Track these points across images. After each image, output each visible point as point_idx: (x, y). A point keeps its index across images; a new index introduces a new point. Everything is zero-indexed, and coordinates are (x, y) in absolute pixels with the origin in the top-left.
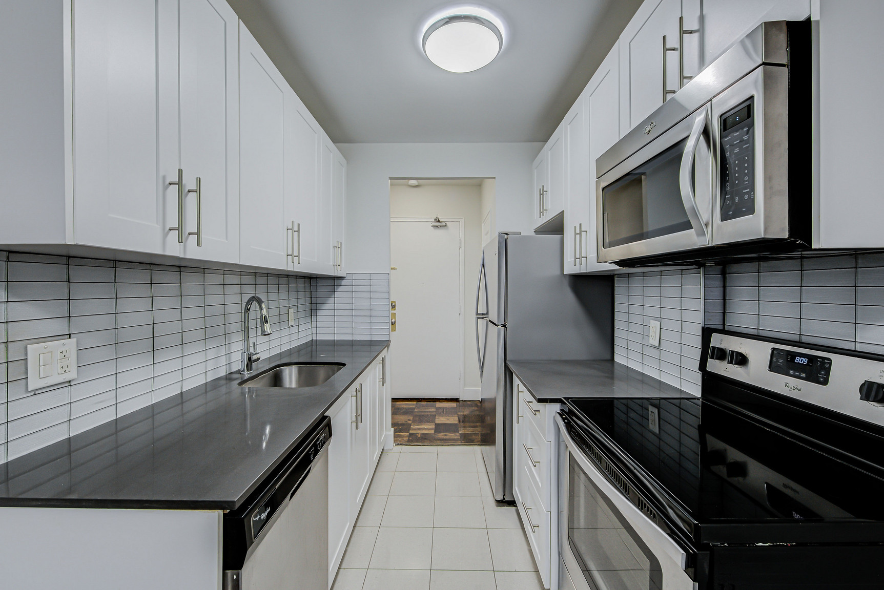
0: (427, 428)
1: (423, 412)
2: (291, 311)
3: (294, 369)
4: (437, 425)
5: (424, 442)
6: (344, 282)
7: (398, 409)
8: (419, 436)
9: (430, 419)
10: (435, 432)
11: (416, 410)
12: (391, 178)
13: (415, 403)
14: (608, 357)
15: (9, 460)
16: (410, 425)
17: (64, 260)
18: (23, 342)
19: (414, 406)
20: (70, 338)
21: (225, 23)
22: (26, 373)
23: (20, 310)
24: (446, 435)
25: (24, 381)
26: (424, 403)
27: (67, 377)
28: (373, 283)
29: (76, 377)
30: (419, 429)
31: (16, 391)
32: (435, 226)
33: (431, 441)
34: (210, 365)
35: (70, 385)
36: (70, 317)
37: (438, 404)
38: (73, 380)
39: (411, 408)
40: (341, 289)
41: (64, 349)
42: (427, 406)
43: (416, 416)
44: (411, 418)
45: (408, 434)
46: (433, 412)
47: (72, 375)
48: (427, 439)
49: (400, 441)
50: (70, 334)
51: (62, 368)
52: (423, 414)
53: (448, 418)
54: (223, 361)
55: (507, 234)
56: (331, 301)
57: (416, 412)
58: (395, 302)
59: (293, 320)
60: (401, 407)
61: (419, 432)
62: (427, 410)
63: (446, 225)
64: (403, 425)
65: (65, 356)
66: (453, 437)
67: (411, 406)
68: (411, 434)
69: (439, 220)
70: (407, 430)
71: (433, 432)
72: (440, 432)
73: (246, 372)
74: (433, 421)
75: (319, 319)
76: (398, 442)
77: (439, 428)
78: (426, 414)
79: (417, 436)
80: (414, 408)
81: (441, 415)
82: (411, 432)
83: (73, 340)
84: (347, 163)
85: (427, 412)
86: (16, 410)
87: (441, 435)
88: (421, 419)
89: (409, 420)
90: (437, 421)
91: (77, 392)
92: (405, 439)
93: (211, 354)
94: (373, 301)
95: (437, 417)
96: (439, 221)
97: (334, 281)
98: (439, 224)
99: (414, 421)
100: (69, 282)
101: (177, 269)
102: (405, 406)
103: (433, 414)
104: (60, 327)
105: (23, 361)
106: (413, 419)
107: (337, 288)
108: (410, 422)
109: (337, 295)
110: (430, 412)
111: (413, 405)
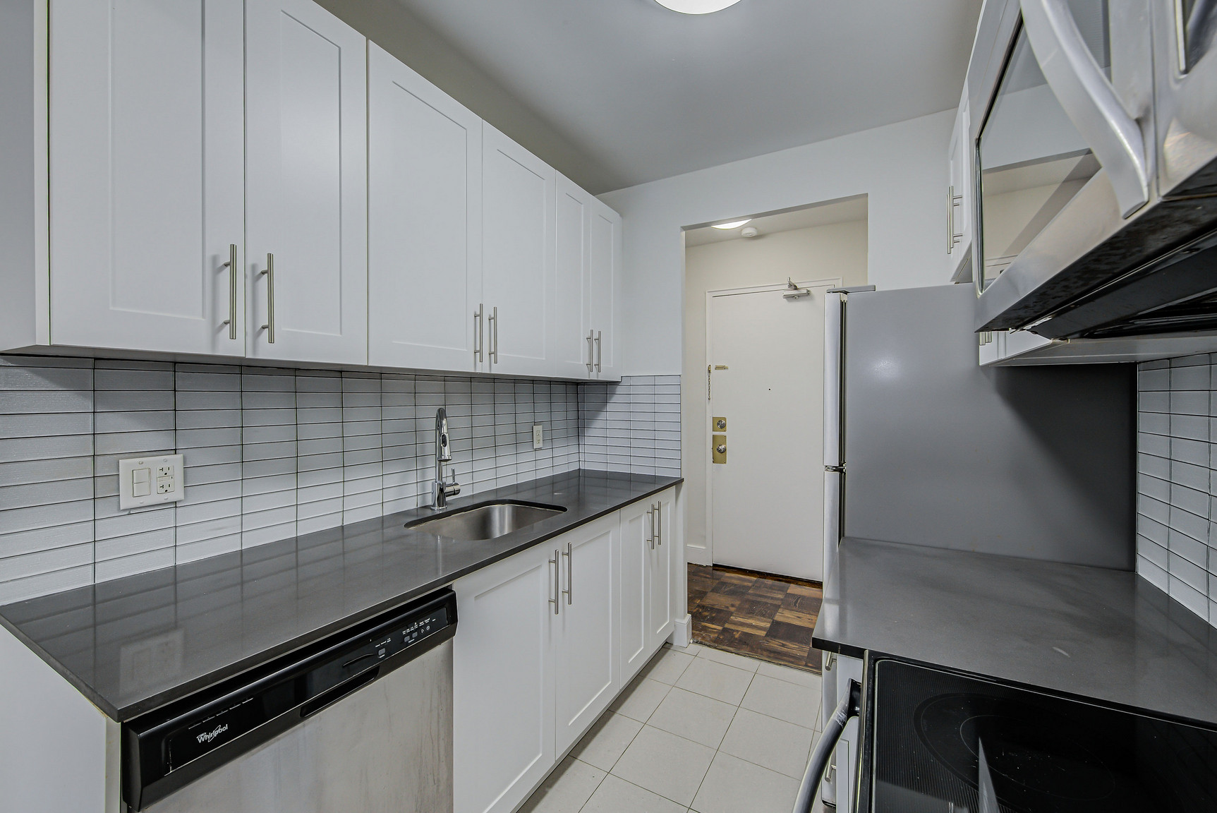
0: (758, 625)
1: (761, 596)
2: (538, 429)
3: (508, 509)
4: (776, 625)
5: (739, 649)
6: (619, 389)
7: (724, 583)
8: (737, 636)
9: (767, 610)
10: (767, 635)
11: (750, 591)
12: (684, 228)
13: (755, 579)
14: (1124, 563)
15: (96, 582)
16: (731, 614)
17: (171, 367)
18: (115, 456)
19: (750, 584)
20: (176, 453)
21: (340, 48)
22: (118, 489)
23: (109, 422)
24: (783, 645)
25: (116, 498)
26: (769, 582)
27: (171, 497)
28: (658, 390)
29: (183, 498)
30: (743, 624)
31: (104, 509)
32: (787, 297)
33: (752, 650)
34: (389, 495)
35: (176, 507)
36: (175, 430)
37: (794, 589)
38: (180, 501)
39: (744, 586)
40: (615, 399)
41: (165, 466)
42: (771, 587)
43: (747, 601)
44: (737, 603)
45: (720, 628)
46: (778, 599)
47: (177, 494)
48: (748, 644)
49: (703, 638)
50: (175, 450)
51: (163, 487)
52: (759, 599)
53: (800, 615)
54: (413, 490)
55: (846, 293)
56: (602, 416)
57: (749, 594)
58: (725, 419)
59: (541, 441)
60: (729, 581)
61: (740, 629)
62: (769, 595)
63: (808, 293)
64: (719, 611)
65: (166, 474)
66: (794, 652)
67: (746, 584)
68: (725, 630)
69: (795, 286)
70: (721, 621)
71: (763, 633)
72: (775, 637)
73: (436, 508)
74: (771, 616)
75: (587, 441)
76: (700, 639)
77: (777, 630)
78: (765, 600)
79: (733, 636)
80: (750, 588)
81: (788, 607)
82: (727, 626)
83: (179, 457)
84: (621, 215)
85: (768, 597)
86: (104, 530)
87: (775, 644)
88: (752, 608)
89: (733, 606)
90: (778, 618)
91: (184, 516)
92: (712, 636)
93: (391, 481)
94: (658, 417)
95: (780, 610)
96: (796, 288)
97: (606, 387)
98: (796, 294)
99: (740, 609)
100: (175, 391)
101: (339, 374)
102: (735, 582)
103: (776, 602)
104: (165, 441)
105: (116, 477)
106: (740, 605)
107: (610, 398)
108: (732, 609)
109: (609, 407)
110: (772, 598)
111: (750, 581)
